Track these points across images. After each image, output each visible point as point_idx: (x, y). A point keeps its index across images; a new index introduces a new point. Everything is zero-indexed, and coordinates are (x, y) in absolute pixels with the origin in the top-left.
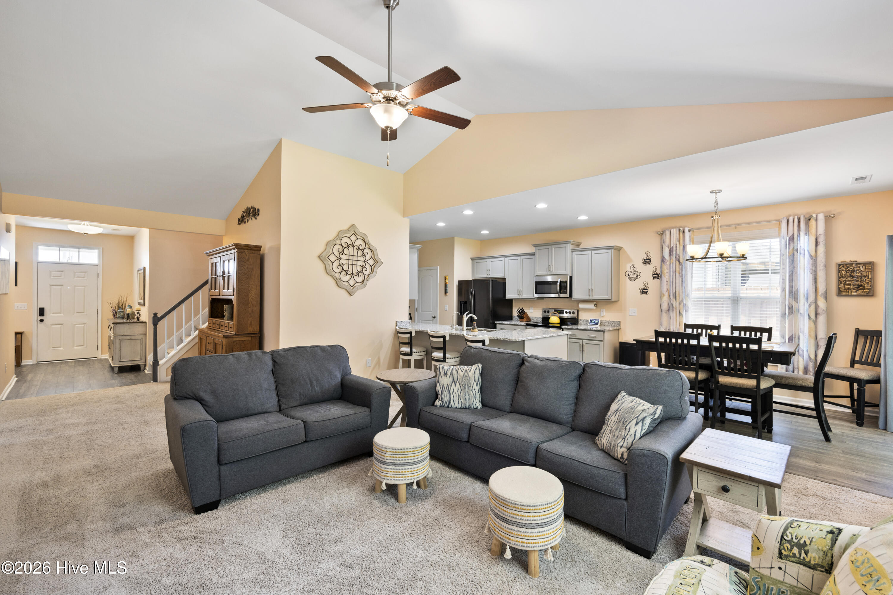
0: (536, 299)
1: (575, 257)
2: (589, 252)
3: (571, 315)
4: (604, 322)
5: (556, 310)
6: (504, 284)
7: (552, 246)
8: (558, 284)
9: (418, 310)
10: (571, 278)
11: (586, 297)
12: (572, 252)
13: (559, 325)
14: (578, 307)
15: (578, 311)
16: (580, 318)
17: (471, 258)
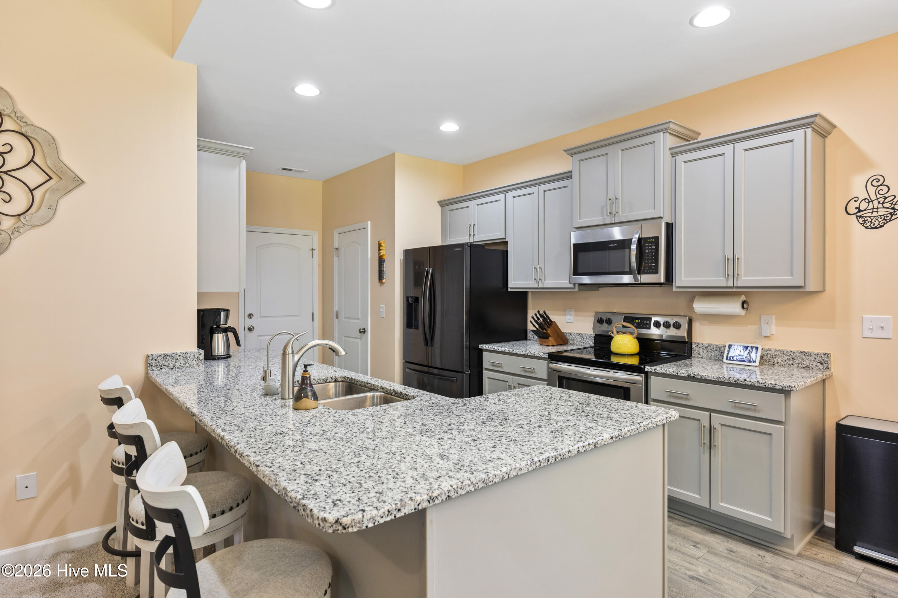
0: (577, 289)
1: (682, 167)
2: (727, 149)
3: (672, 332)
4: (773, 353)
5: (629, 319)
6: (505, 254)
7: (616, 146)
8: (634, 247)
9: (339, 316)
10: (670, 227)
11: (719, 281)
12: (674, 155)
13: (634, 361)
14: (693, 309)
15: (690, 321)
16: (696, 339)
17: (438, 202)
